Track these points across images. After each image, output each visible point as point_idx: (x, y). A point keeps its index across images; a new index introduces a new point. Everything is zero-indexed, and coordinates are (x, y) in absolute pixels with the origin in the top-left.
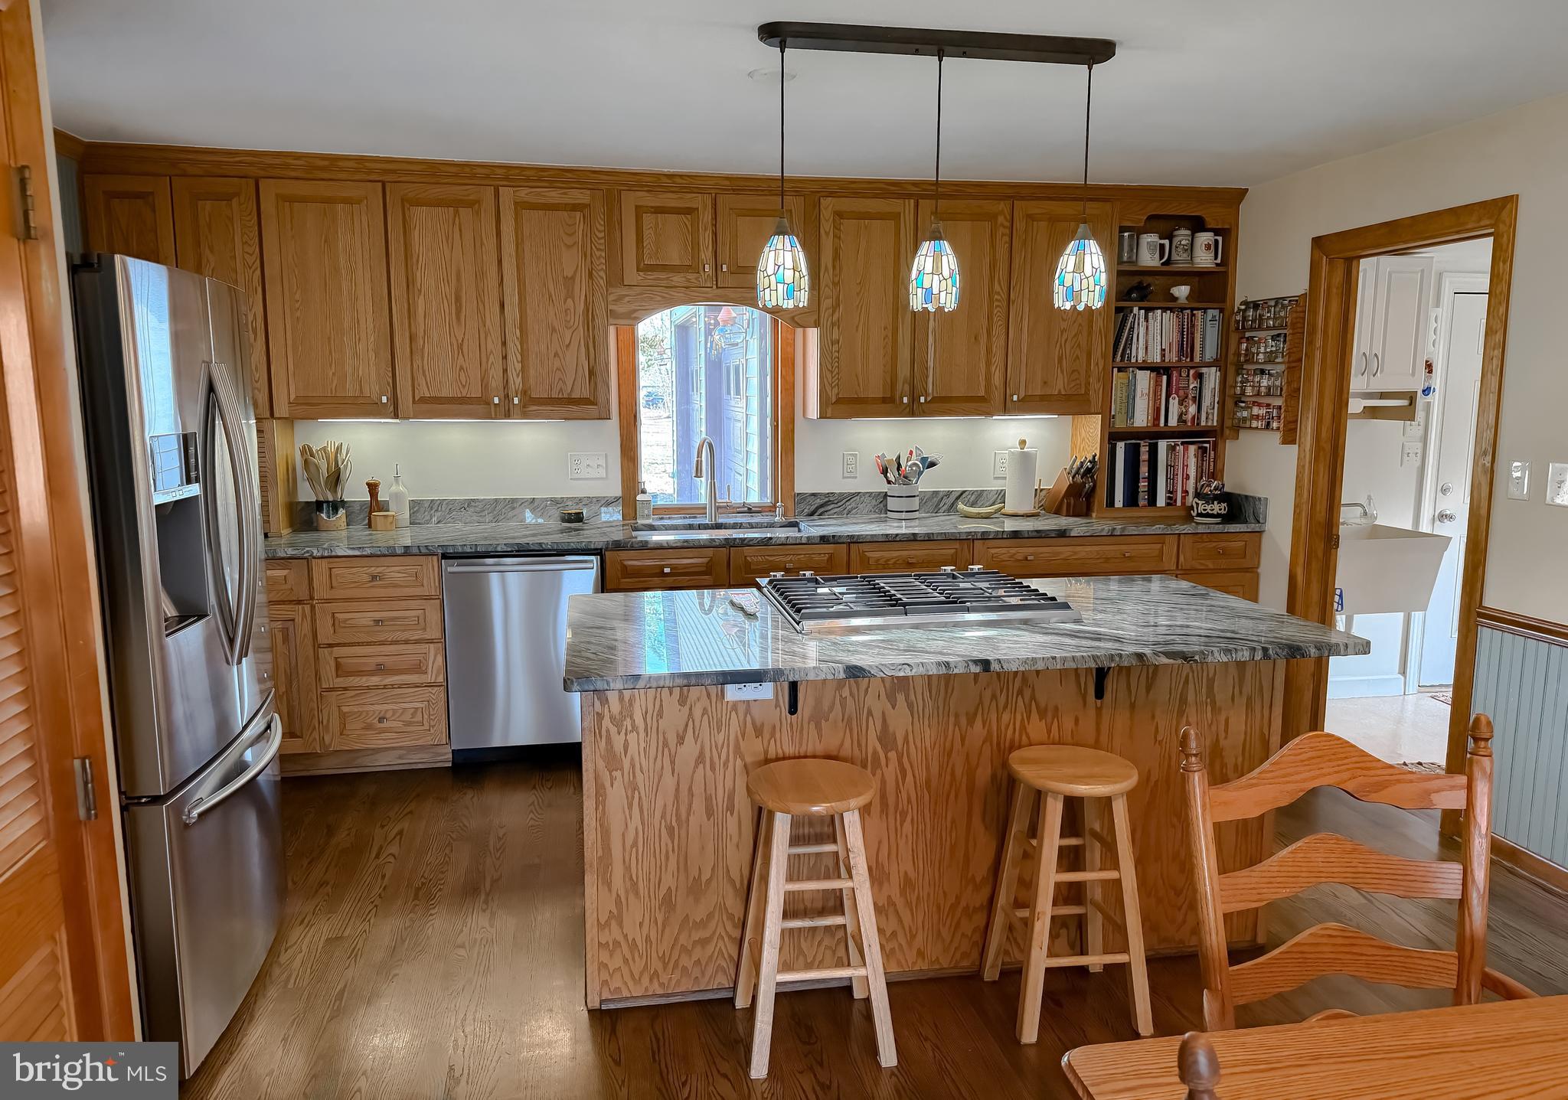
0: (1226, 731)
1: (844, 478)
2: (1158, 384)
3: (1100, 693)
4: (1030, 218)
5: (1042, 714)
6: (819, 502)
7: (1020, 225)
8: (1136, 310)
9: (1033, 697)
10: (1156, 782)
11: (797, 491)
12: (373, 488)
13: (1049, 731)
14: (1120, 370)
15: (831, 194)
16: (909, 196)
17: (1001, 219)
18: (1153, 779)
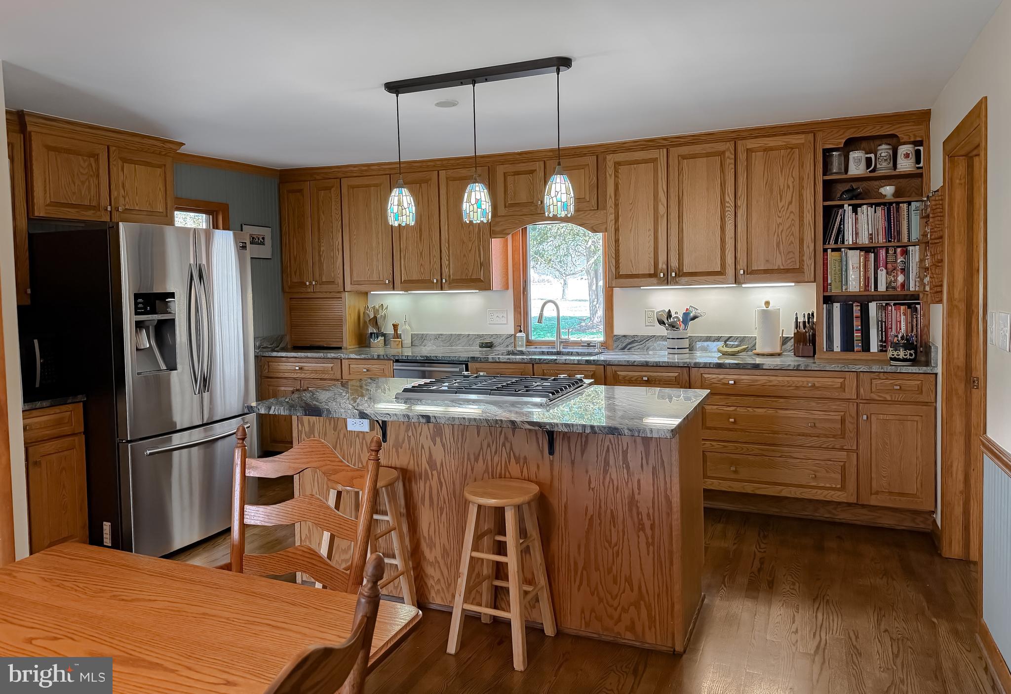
0: (639, 489)
1: (646, 326)
2: (866, 260)
3: (551, 451)
4: (749, 151)
5: (517, 460)
6: (628, 341)
7: (742, 156)
8: (846, 206)
9: (511, 449)
10: (592, 516)
11: (615, 333)
12: (395, 327)
13: (522, 472)
14: (833, 250)
15: (614, 152)
16: (664, 146)
17: (727, 154)
18: (590, 512)
